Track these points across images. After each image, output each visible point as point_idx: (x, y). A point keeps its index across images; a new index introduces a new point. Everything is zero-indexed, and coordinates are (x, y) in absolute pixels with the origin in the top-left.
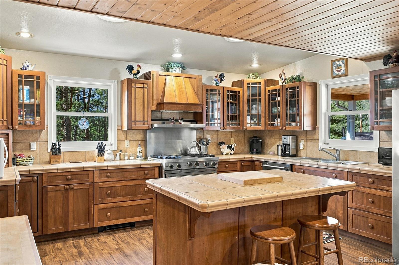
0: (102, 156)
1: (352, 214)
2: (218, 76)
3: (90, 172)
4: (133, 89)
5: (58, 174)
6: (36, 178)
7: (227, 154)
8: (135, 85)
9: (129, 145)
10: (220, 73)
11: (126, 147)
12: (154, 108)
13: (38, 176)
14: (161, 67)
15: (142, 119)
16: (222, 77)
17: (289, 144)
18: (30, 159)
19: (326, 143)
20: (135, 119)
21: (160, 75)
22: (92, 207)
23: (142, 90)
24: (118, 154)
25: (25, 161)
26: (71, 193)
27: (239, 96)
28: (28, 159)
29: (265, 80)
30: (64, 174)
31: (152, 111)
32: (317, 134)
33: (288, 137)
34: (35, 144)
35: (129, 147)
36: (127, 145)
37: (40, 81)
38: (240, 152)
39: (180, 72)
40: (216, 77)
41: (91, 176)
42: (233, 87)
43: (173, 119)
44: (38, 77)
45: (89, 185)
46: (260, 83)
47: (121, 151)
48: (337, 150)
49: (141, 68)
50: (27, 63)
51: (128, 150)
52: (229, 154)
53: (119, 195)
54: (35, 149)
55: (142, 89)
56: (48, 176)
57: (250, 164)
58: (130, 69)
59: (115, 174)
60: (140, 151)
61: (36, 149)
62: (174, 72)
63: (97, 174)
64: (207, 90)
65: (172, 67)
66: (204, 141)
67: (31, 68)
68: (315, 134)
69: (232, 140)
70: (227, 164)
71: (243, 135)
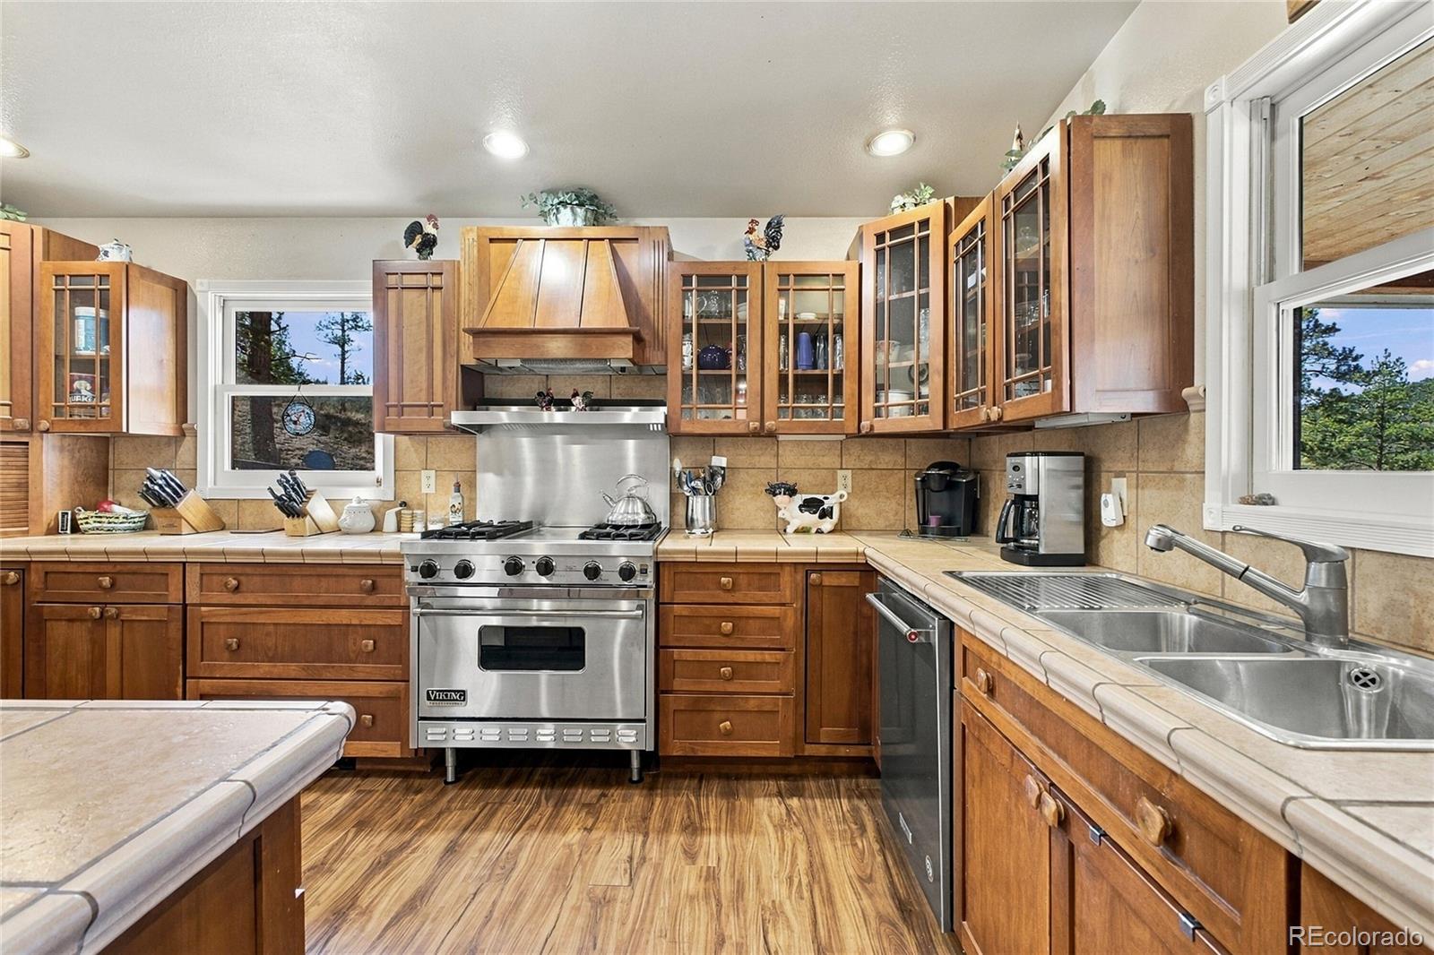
3: (172, 567)
4: (392, 295)
7: (801, 531)
9: (433, 486)
11: (425, 490)
15: (423, 395)
16: (771, 229)
17: (1035, 498)
19: (1257, 492)
20: (401, 396)
21: (492, 240)
23: (424, 295)
24: (390, 513)
26: (113, 633)
29: (946, 206)
30: (91, 569)
31: (464, 368)
32: (1192, 437)
33: (1029, 462)
35: (432, 490)
36: (427, 483)
37: (108, 290)
39: (579, 223)
40: (751, 230)
41: (175, 581)
43: (548, 394)
45: (169, 609)
46: (924, 224)
47: (404, 504)
48: (1312, 553)
51: (432, 501)
52: (814, 530)
53: (270, 654)
55: (424, 292)
56: (47, 572)
59: (257, 579)
60: (454, 506)
63: (193, 575)
64: (689, 279)
68: (1181, 437)
70: (725, 574)
71: (901, 460)
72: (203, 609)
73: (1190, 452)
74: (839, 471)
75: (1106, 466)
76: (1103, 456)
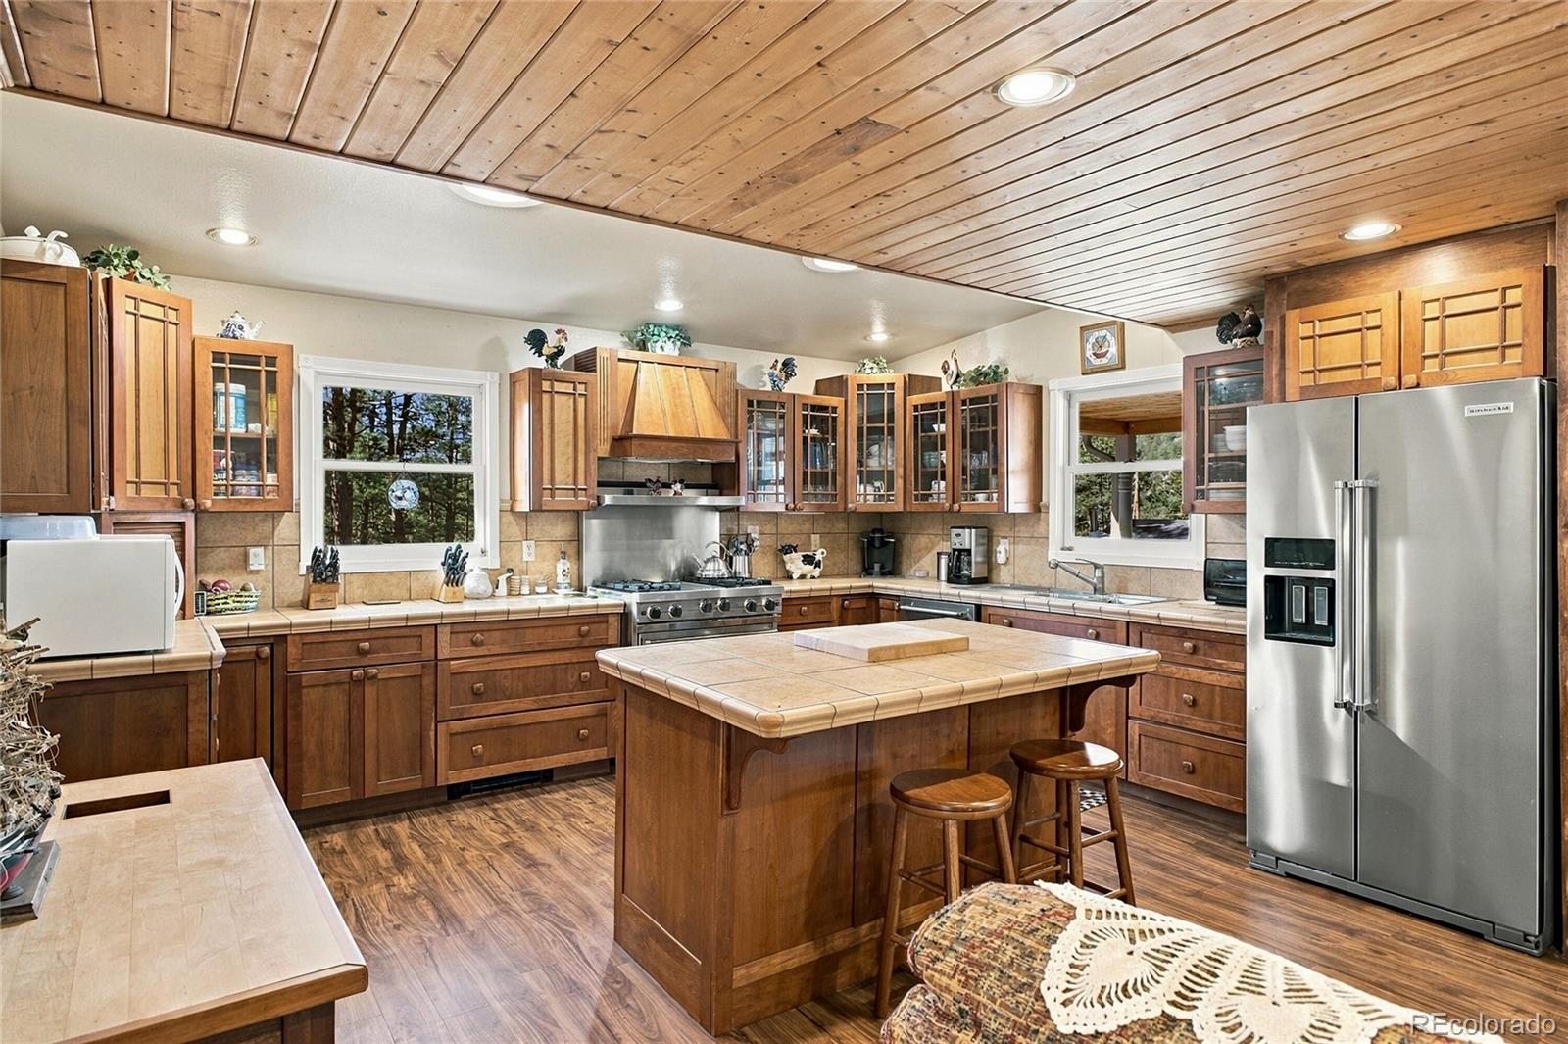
0: (457, 585)
1: (1140, 735)
2: (779, 365)
3: (426, 630)
4: (546, 397)
5: (333, 638)
6: (267, 650)
7: (803, 577)
8: (552, 387)
9: (533, 554)
10: (782, 358)
11: (526, 558)
12: (603, 450)
13: (272, 645)
14: (622, 339)
15: (571, 480)
16: (788, 367)
17: (969, 551)
18: (247, 594)
19: (1067, 545)
20: (552, 481)
21: (620, 360)
22: (430, 730)
23: (572, 400)
24: (502, 579)
25: (234, 602)
26: (370, 691)
27: (834, 419)
28: (241, 596)
29: (905, 378)
30: (349, 636)
31: (599, 458)
32: (1042, 523)
33: (967, 531)
34: (260, 550)
35: (532, 558)
36: (528, 552)
37: (276, 371)
38: (836, 571)
39: (677, 353)
40: (774, 366)
41: (428, 641)
42: (817, 394)
43: (657, 481)
44: (271, 360)
45: (423, 666)
46: (891, 386)
47: (510, 570)
48: (1096, 566)
49: (566, 340)
50: (238, 320)
51: (532, 568)
52: (809, 576)
53: (507, 693)
54: (262, 567)
55: (572, 397)
56: (303, 644)
57: (865, 605)
58: (537, 340)
59: (497, 634)
60: (564, 571)
61: (266, 565)
62: (659, 351)
63: (444, 636)
64: (750, 403)
65: (655, 338)
66: (742, 543)
67: (249, 335)
68: (1037, 522)
69: (816, 539)
70: (804, 605)
71: (845, 526)
72: (452, 662)
73: (1041, 529)
74: (813, 536)
75: (995, 534)
76: (994, 528)
